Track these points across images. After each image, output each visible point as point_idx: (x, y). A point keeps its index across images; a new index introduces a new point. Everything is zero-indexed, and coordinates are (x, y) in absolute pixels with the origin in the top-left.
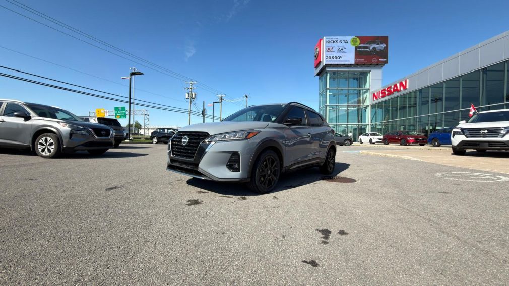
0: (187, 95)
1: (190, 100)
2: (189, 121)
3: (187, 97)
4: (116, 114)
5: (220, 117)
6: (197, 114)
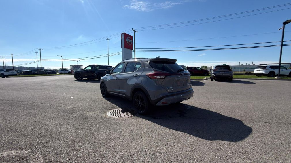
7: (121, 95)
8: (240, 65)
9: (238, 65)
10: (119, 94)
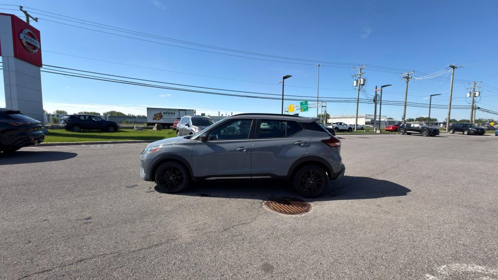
0: (355, 82)
1: (358, 87)
2: (356, 111)
3: (355, 84)
4: (301, 108)
5: (404, 101)
6: (367, 101)
7: (253, 177)
8: (220, 115)
9: (218, 116)
10: (250, 177)
